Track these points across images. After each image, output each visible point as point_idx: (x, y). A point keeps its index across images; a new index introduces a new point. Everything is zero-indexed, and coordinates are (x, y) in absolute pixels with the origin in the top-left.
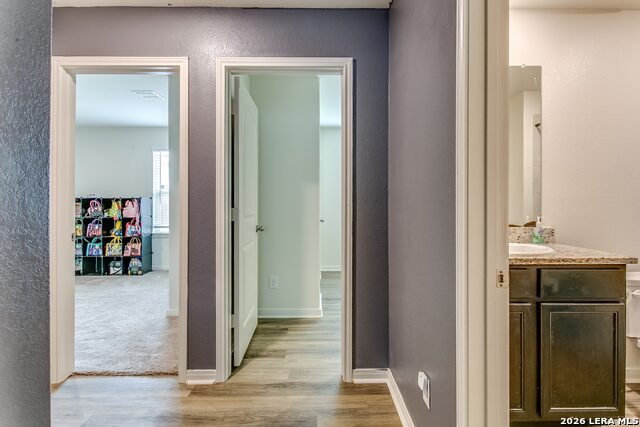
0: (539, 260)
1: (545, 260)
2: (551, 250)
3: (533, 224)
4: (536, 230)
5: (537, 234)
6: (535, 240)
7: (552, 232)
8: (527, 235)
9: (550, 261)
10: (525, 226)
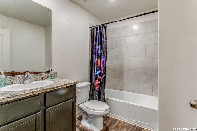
0: (44, 90)
1: (47, 89)
2: (52, 82)
3: (49, 71)
4: (50, 74)
5: (50, 75)
6: (49, 78)
7: (56, 74)
8: (46, 76)
9: (50, 89)
10: (46, 72)
